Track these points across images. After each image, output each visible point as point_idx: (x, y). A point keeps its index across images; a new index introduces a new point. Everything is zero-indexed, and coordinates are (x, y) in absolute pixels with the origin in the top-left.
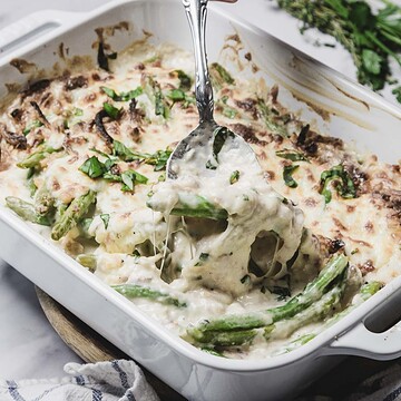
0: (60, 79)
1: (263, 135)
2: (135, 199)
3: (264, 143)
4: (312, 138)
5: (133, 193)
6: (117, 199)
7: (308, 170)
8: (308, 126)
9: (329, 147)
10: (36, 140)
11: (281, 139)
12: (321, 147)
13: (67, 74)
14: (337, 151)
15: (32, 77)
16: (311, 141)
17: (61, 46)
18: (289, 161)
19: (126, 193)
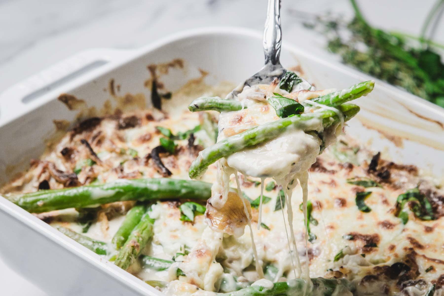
1: (332, 164)
2: (195, 230)
3: (333, 172)
4: (385, 165)
5: (193, 223)
6: (176, 230)
7: (382, 195)
8: (379, 154)
9: (404, 173)
10: (88, 178)
11: (351, 167)
12: (394, 175)
13: (118, 113)
14: (412, 177)
15: (81, 115)
16: (383, 168)
17: (112, 83)
18: (361, 187)
19: (186, 223)
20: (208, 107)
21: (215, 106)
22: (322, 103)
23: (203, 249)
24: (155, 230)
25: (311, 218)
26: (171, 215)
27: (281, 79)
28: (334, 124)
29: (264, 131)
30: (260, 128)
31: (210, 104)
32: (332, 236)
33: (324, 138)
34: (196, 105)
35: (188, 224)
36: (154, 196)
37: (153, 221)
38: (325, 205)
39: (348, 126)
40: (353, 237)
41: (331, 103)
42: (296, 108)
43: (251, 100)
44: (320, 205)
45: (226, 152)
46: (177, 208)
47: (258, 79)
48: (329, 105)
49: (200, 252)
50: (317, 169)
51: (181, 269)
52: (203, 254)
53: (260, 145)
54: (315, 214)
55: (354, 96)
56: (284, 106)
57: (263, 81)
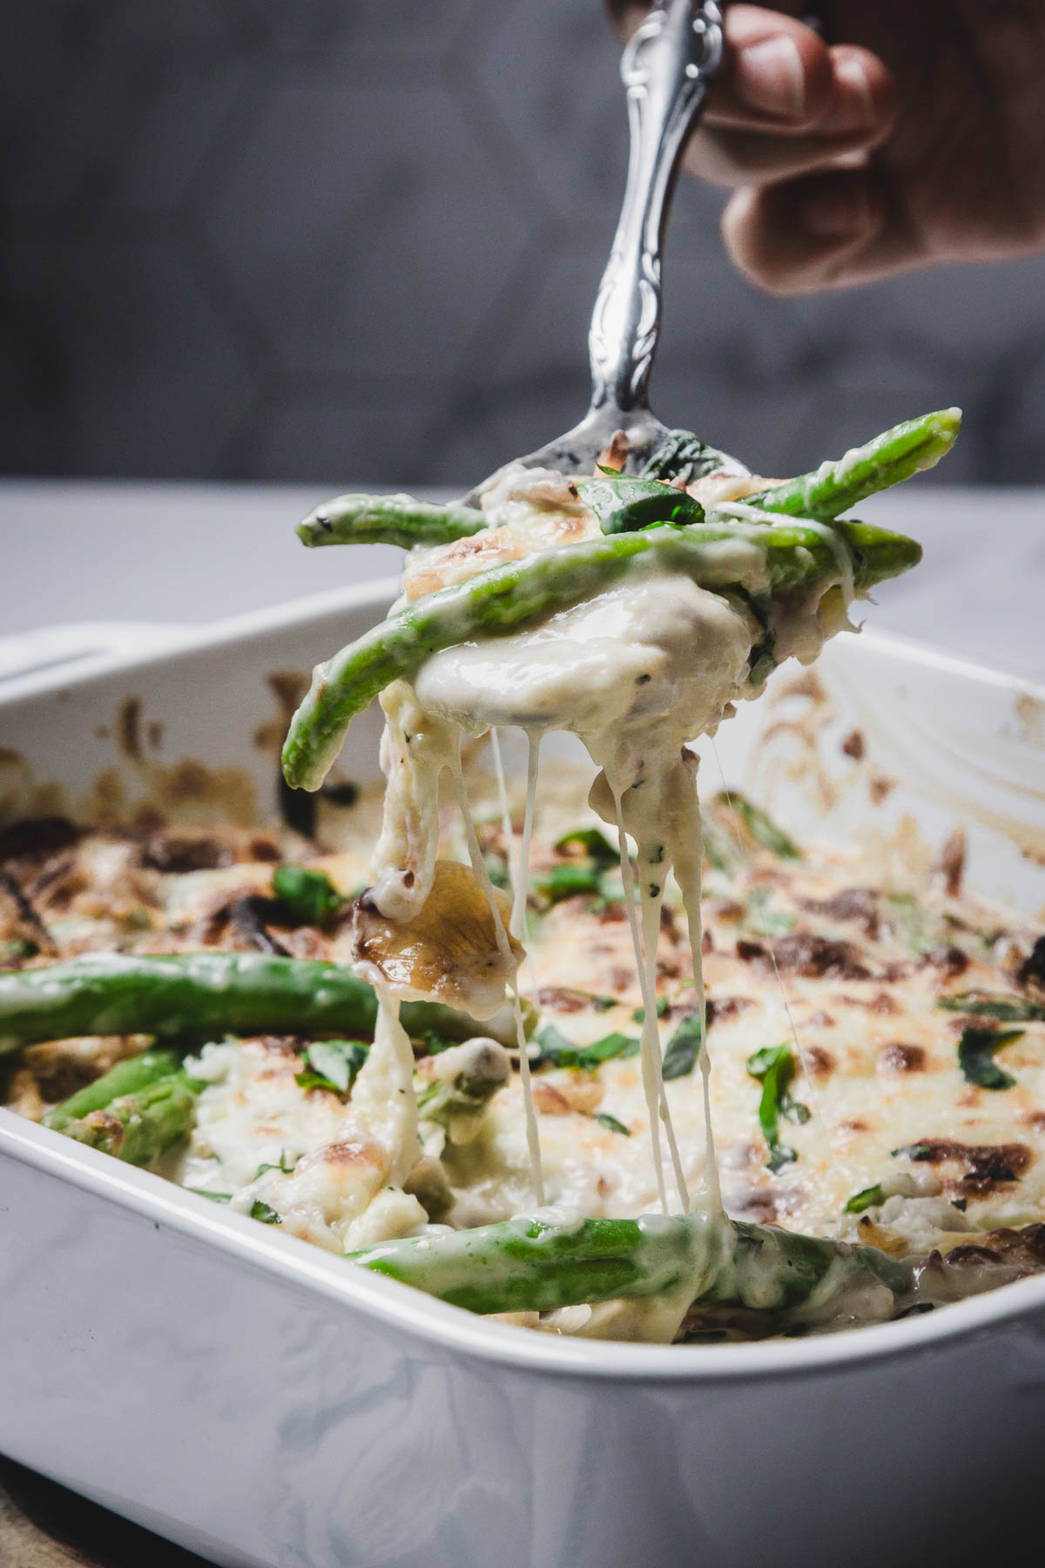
0: (119, 833)
3: (891, 977)
5: (343, 1097)
6: (279, 1114)
11: (958, 960)
13: (149, 822)
17: (130, 714)
18: (988, 1019)
19: (318, 1094)
20: (369, 527)
21: (392, 523)
22: (774, 509)
23: (354, 1141)
24: (202, 1114)
25: (785, 1102)
26: (269, 1074)
27: (648, 458)
28: (811, 582)
29: (541, 571)
30: (530, 561)
31: (373, 518)
32: (853, 1150)
33: (772, 622)
34: (321, 521)
35: (324, 1096)
36: (214, 1015)
37: (201, 1086)
38: (844, 1064)
39: (872, 601)
40: (930, 1153)
41: (807, 504)
42: (674, 508)
43: (522, 502)
44: (824, 1063)
45: (407, 648)
46: (292, 1055)
47: (565, 460)
48: (800, 513)
49: (342, 1149)
50: (832, 970)
51: (265, 1201)
52: (352, 1156)
53: (531, 621)
54: (803, 1090)
55: (885, 470)
56: (629, 502)
57: (582, 466)
